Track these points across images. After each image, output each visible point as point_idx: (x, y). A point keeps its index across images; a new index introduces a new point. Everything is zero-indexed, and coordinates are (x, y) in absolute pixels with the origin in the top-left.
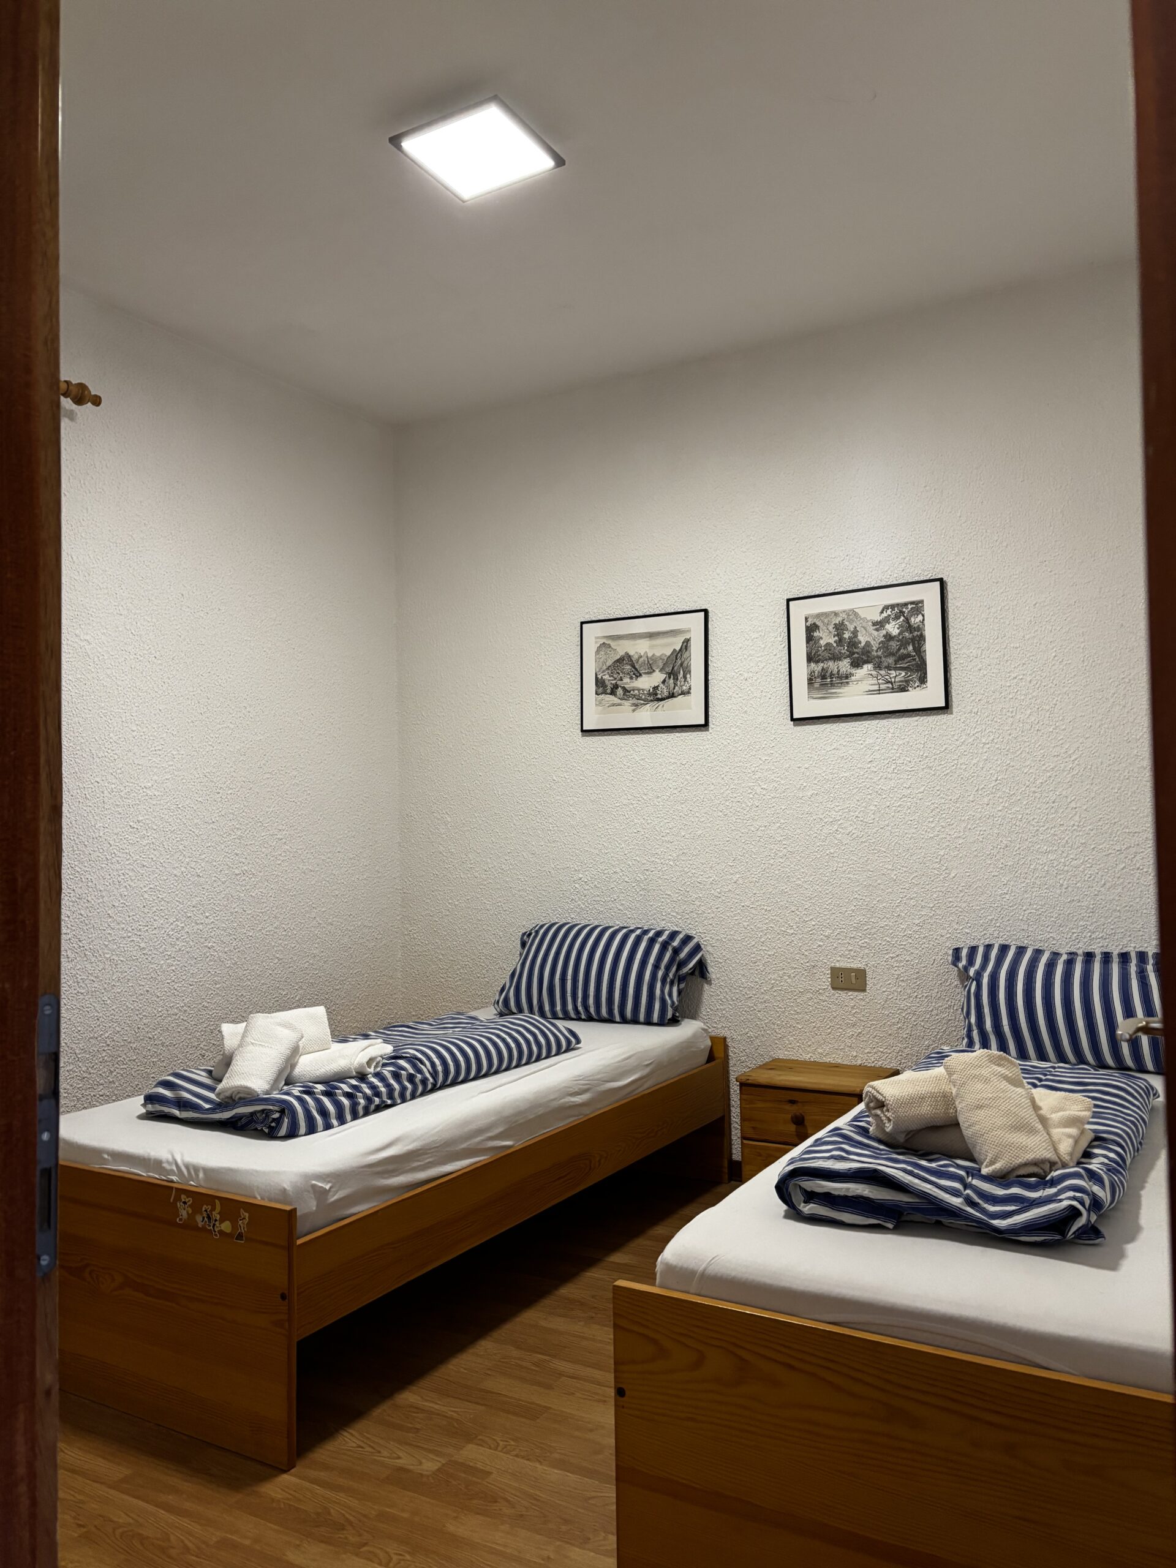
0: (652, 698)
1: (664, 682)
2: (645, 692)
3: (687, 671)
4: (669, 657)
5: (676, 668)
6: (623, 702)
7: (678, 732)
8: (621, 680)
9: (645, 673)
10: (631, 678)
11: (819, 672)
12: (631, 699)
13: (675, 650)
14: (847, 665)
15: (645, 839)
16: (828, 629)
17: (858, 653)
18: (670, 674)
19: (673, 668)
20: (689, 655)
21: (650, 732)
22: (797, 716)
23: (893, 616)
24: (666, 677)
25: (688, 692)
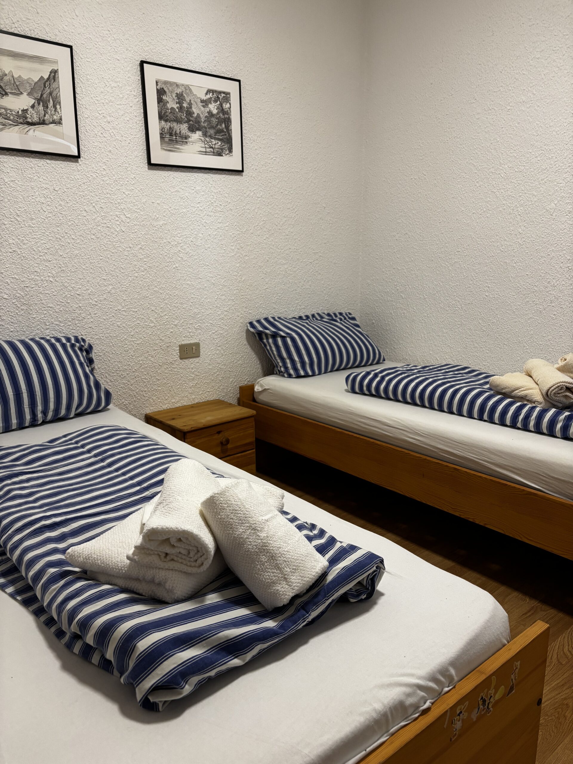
0: (21, 121)
1: (33, 106)
2: (14, 113)
3: (57, 102)
4: (36, 83)
5: (45, 96)
7: (48, 159)
9: (12, 93)
11: (167, 130)
13: (42, 77)
14: (186, 129)
15: (22, 258)
16: (172, 96)
17: (193, 121)
18: (40, 100)
19: (42, 95)
20: (57, 86)
21: (19, 154)
22: (153, 161)
23: (213, 99)
24: (35, 102)
25: (59, 122)
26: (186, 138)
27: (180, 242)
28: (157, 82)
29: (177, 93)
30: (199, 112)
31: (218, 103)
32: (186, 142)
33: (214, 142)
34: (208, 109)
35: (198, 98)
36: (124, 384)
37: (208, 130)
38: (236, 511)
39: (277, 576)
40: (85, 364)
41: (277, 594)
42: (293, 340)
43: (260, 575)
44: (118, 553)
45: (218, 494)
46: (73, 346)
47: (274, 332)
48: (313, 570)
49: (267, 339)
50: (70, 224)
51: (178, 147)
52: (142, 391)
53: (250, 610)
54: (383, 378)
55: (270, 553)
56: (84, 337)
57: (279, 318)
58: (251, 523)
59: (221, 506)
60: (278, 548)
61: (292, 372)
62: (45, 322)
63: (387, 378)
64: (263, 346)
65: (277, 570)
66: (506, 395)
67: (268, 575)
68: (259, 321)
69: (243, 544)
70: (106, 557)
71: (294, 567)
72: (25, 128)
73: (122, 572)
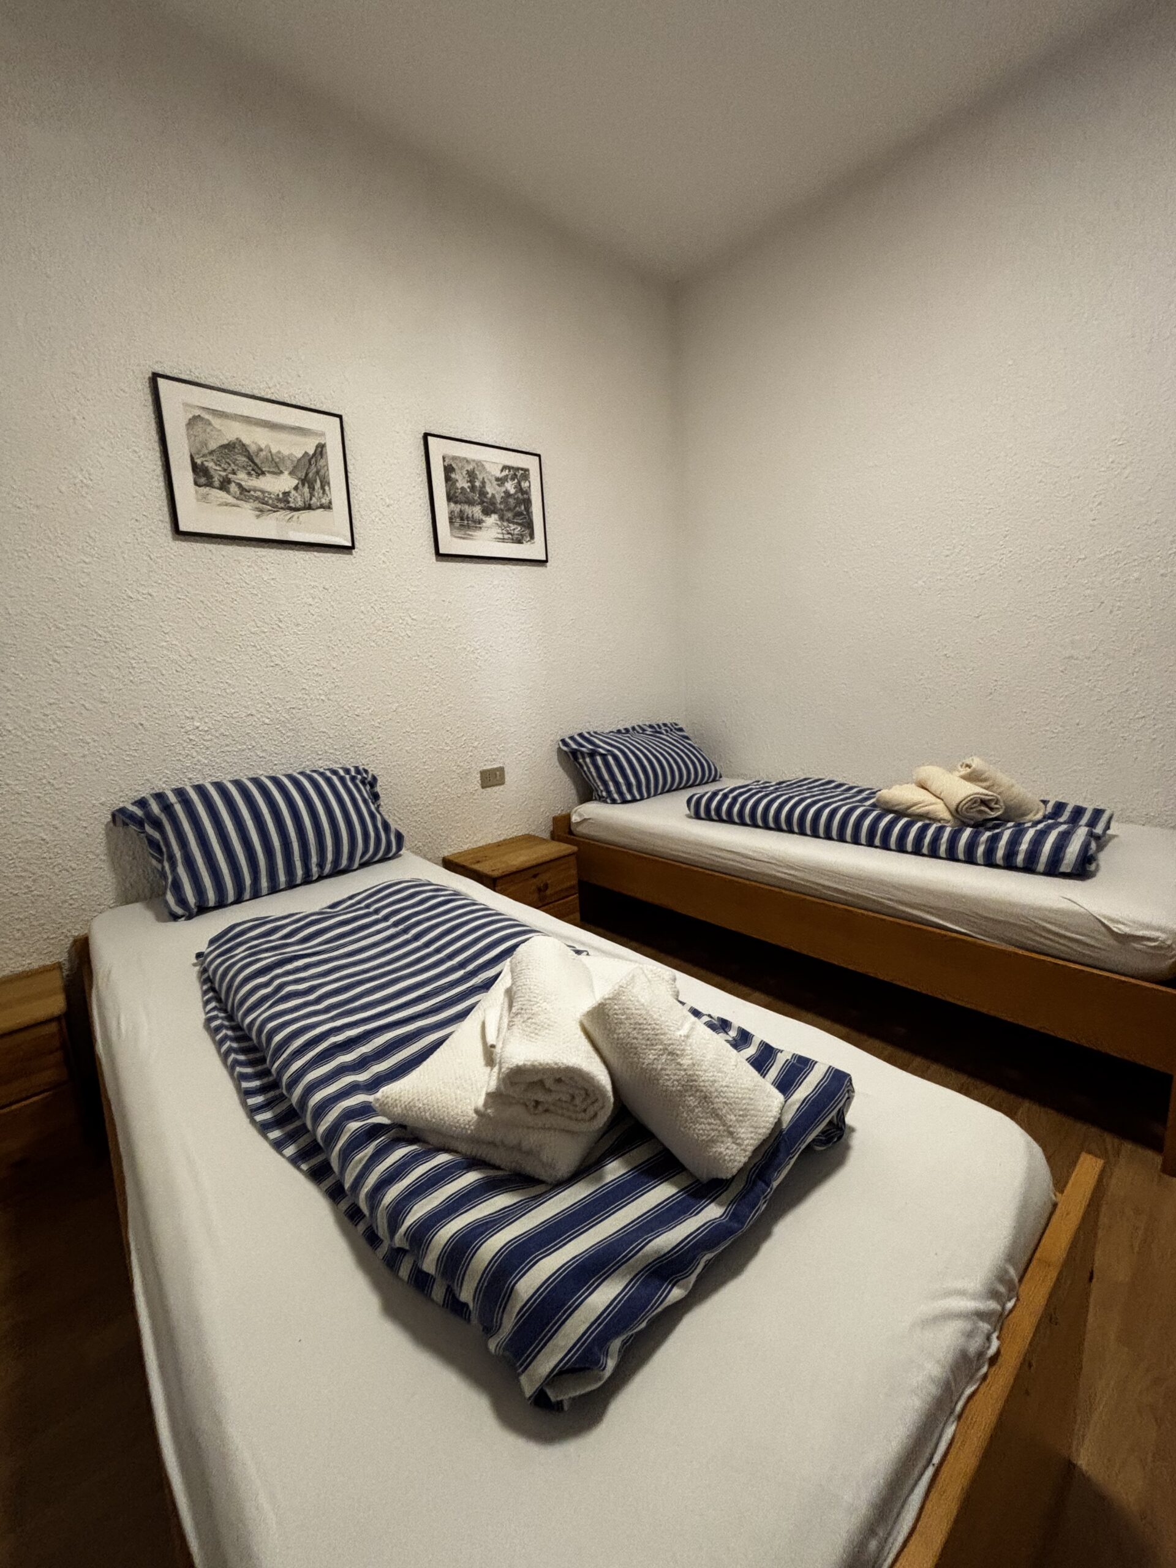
0: (282, 505)
1: (296, 488)
2: (273, 496)
3: (325, 483)
4: (299, 460)
5: (310, 475)
6: (239, 502)
7: (316, 551)
8: (234, 473)
9: (269, 472)
10: (249, 474)
11: (458, 513)
12: (251, 500)
13: (306, 453)
14: (479, 512)
15: (287, 673)
16: (462, 474)
17: (487, 503)
18: (304, 481)
19: (307, 474)
20: (325, 464)
21: (280, 546)
22: (441, 551)
23: (510, 476)
24: (298, 483)
25: (328, 507)
26: (480, 523)
27: (478, 647)
28: (444, 458)
29: (467, 471)
30: (494, 492)
31: (516, 481)
32: (480, 528)
33: (513, 527)
34: (503, 489)
35: (492, 476)
36: (416, 822)
37: (505, 512)
38: (640, 1024)
39: (716, 1130)
40: (370, 801)
41: (720, 1159)
42: (616, 758)
43: (689, 1129)
44: (456, 1099)
45: (609, 999)
46: (353, 779)
47: (591, 749)
48: (770, 1114)
49: (584, 758)
50: (343, 629)
51: (470, 533)
52: (438, 830)
53: (675, 1184)
54: (735, 799)
55: (702, 1091)
56: (366, 768)
57: (596, 733)
58: (665, 1044)
59: (617, 1019)
60: (712, 1082)
61: (616, 796)
62: (316, 752)
63: (741, 799)
64: (578, 766)
65: (715, 1120)
66: (899, 814)
67: (702, 1129)
68: (572, 738)
69: (658, 1080)
70: (438, 1107)
71: (741, 1113)
72: (287, 515)
73: (467, 1132)
